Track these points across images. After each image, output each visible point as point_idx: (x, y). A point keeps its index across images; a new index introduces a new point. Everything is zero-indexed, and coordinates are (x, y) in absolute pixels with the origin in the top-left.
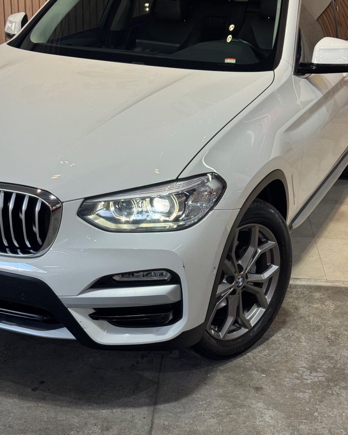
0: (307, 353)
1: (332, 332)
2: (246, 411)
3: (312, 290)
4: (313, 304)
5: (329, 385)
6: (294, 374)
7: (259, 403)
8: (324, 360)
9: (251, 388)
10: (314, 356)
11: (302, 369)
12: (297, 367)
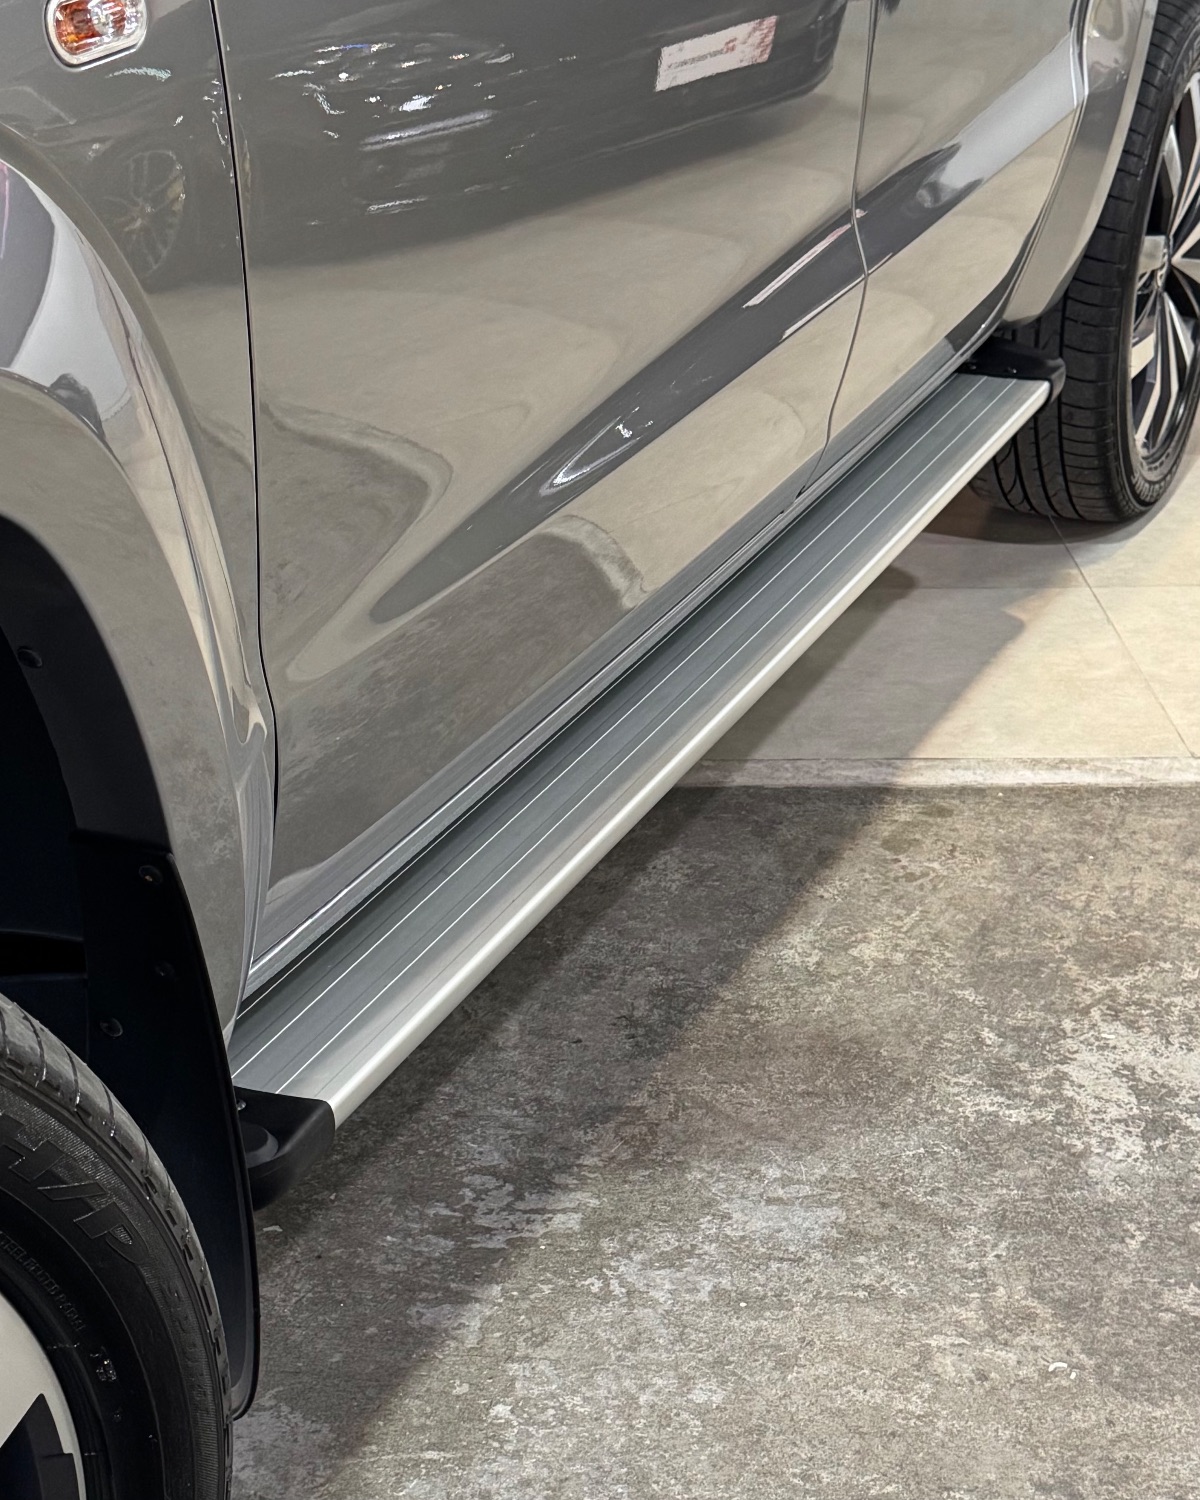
0: (517, 1101)
1: (657, 992)
5: (597, 1251)
6: (431, 1212)
8: (592, 1125)
10: (547, 1110)
11: (477, 1180)
12: (454, 1175)
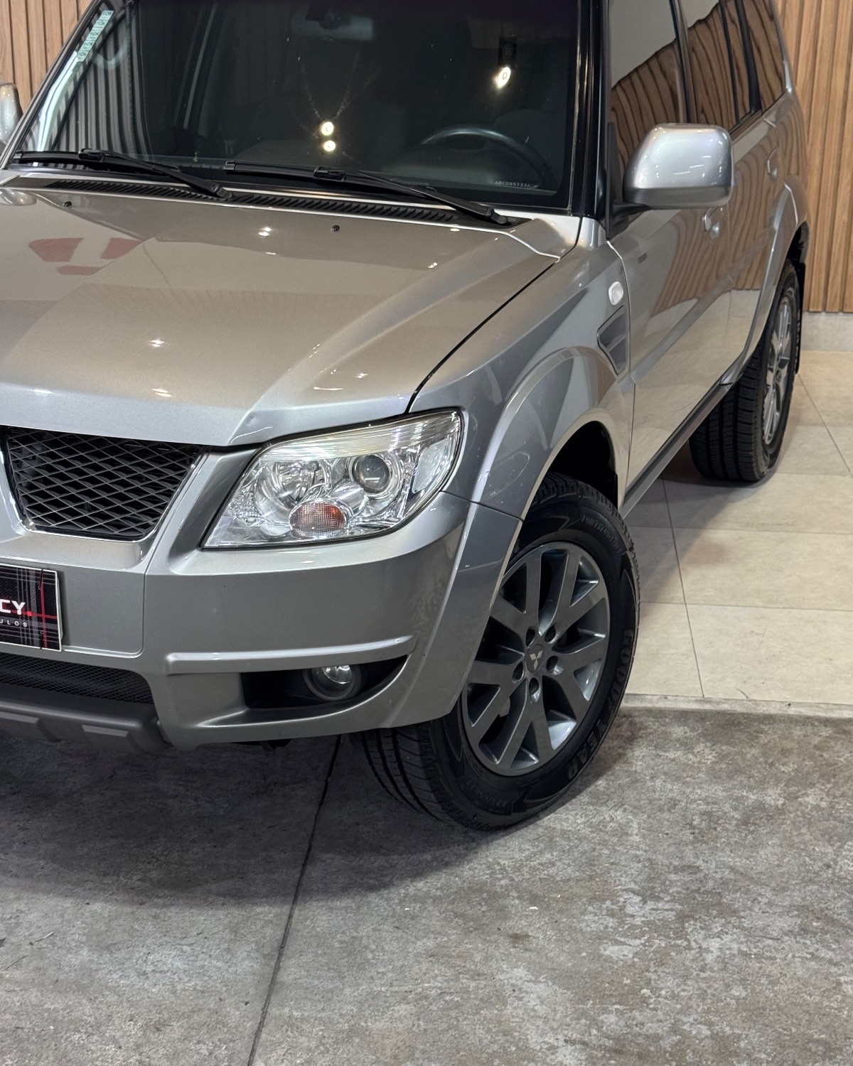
2: (485, 985)
3: (667, 720)
4: (665, 751)
7: (515, 970)
9: (501, 936)
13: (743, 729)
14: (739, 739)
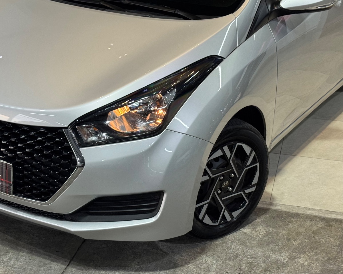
13: (283, 220)
14: (279, 225)
